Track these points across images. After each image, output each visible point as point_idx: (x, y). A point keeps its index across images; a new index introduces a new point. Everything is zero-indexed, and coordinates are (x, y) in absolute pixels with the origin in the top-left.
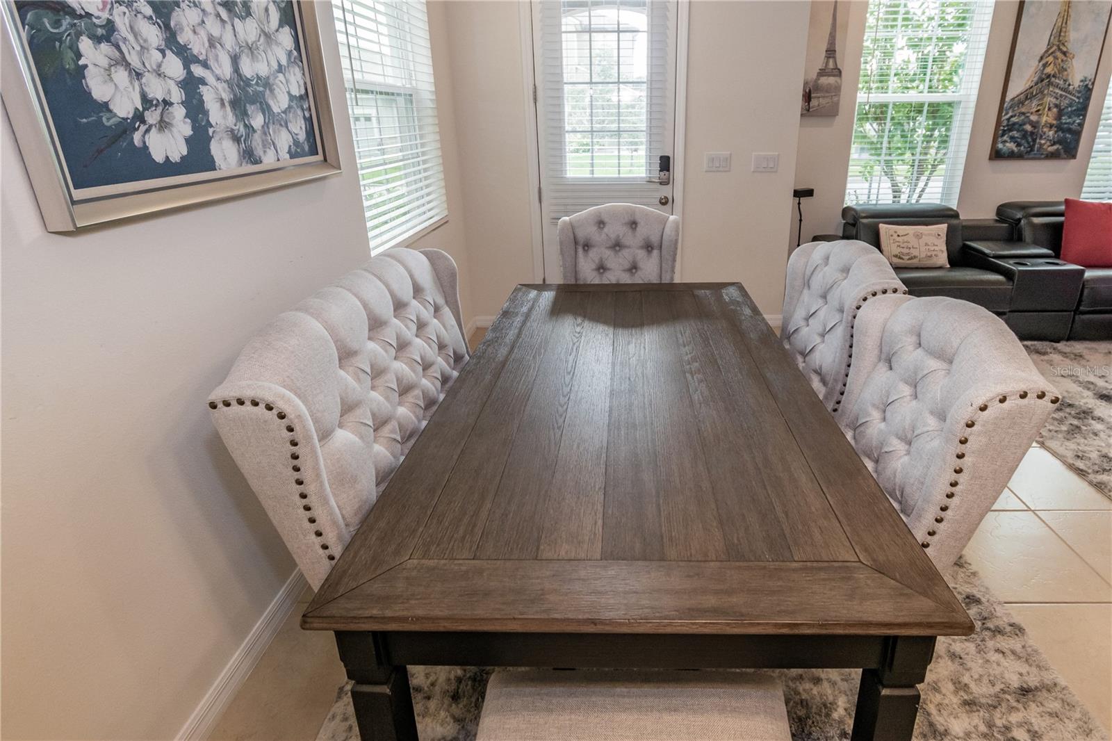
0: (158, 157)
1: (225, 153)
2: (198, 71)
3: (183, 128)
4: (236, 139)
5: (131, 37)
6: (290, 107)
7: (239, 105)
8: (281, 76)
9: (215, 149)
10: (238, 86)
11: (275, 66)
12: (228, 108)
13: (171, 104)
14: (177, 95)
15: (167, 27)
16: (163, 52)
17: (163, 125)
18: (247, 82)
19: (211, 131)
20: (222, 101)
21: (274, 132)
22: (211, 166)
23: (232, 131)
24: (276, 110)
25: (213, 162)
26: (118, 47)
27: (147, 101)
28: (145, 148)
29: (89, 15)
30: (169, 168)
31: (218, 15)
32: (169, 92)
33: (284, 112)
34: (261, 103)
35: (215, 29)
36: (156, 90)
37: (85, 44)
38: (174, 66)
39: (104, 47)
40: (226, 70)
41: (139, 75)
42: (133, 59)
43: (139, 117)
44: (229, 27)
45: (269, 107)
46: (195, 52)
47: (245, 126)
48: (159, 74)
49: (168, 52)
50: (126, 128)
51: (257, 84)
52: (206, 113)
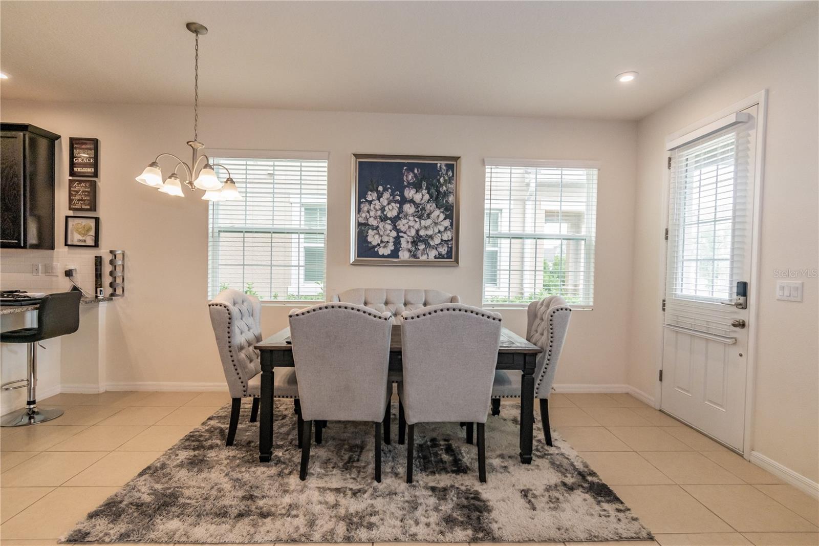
0: (381, 253)
1: (404, 255)
2: (401, 234)
3: (391, 247)
4: (410, 251)
5: (382, 229)
6: (440, 244)
7: (415, 243)
8: (439, 234)
9: (400, 253)
10: (417, 238)
11: (437, 231)
12: (410, 243)
13: (389, 242)
14: (392, 240)
15: (395, 225)
16: (391, 231)
17: (385, 247)
18: (421, 237)
19: (400, 249)
20: (408, 242)
21: (429, 250)
22: (398, 257)
23: (409, 249)
24: (432, 243)
26: (378, 231)
27: (382, 242)
28: (378, 251)
29: (373, 225)
30: (383, 256)
31: (415, 220)
32: (390, 240)
33: (437, 245)
34: (425, 242)
35: (411, 223)
36: (385, 239)
37: (370, 231)
38: (394, 234)
39: (375, 231)
40: (413, 233)
41: (382, 236)
42: (381, 233)
43: (379, 245)
44: (418, 223)
45: (429, 243)
46: (402, 230)
47: (415, 248)
48: (388, 235)
49: (393, 231)
50: (375, 247)
51: (426, 237)
52: (400, 244)
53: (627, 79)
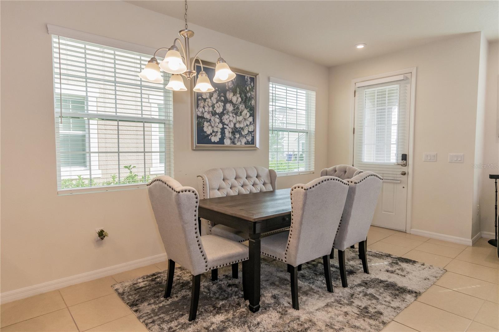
0: (213, 141)
1: (227, 142)
2: (225, 126)
3: (219, 136)
4: (231, 139)
5: (213, 121)
6: (248, 134)
7: (233, 133)
8: (247, 127)
9: (225, 140)
10: (234, 129)
11: (246, 125)
12: (230, 133)
13: (218, 132)
14: (220, 130)
15: (221, 119)
16: (219, 124)
17: (215, 135)
18: (237, 128)
19: (225, 137)
20: (229, 132)
21: (242, 138)
22: (223, 143)
23: (230, 138)
24: (243, 134)
25: (224, 143)
26: (211, 123)
27: (213, 131)
28: (211, 139)
29: (207, 118)
30: (214, 143)
31: (233, 116)
32: (218, 130)
33: (246, 135)
34: (239, 133)
35: (231, 118)
36: (216, 130)
37: (205, 123)
38: (221, 126)
39: (208, 123)
40: (232, 126)
41: (213, 127)
42: (213, 125)
43: (211, 134)
44: (235, 118)
45: (241, 133)
46: (226, 123)
47: (234, 137)
48: (217, 127)
49: (220, 123)
50: (208, 135)
51: (239, 129)
52: (225, 134)
53: (360, 47)
